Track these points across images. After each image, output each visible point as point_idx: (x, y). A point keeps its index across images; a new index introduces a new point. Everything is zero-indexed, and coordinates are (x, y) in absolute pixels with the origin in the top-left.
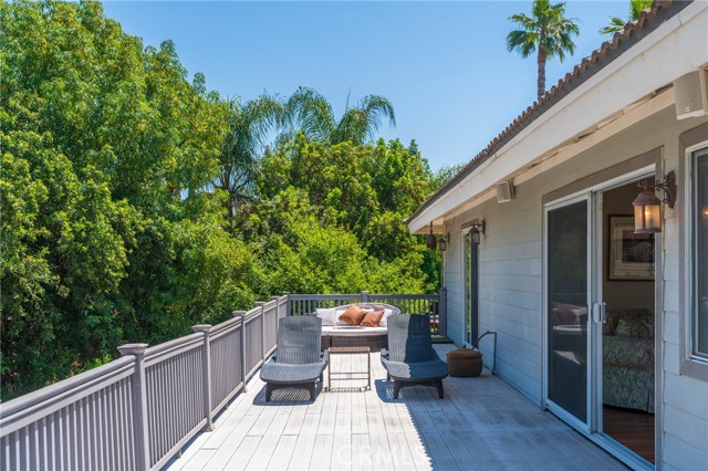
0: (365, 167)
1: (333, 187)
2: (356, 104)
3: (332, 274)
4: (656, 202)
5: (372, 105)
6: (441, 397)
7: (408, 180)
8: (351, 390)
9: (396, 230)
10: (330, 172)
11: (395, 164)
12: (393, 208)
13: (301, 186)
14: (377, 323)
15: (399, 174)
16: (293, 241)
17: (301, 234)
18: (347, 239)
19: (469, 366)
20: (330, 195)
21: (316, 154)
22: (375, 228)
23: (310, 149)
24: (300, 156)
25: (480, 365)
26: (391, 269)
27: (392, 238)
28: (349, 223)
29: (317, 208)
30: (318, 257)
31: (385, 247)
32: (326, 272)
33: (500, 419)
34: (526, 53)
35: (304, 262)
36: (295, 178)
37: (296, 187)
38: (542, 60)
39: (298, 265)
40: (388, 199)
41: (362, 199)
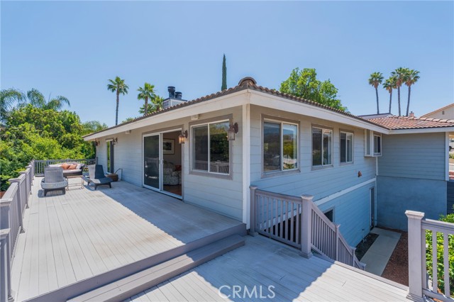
0: (59, 119)
1: (45, 125)
2: (54, 97)
3: (47, 153)
4: (183, 137)
5: (61, 99)
6: (111, 187)
7: (76, 124)
8: (76, 189)
9: (72, 139)
10: (44, 119)
11: (71, 119)
12: (70, 132)
13: (31, 122)
14: (75, 168)
15: (73, 122)
16: (29, 142)
17: (32, 140)
18: (54, 142)
19: (115, 179)
20: (45, 127)
21: (37, 112)
22: (64, 138)
23: (35, 111)
24: (30, 113)
25: (118, 178)
26: (72, 152)
27: (71, 142)
28: (54, 136)
29: (39, 131)
30: (41, 148)
31: (69, 145)
32: (44, 153)
33: (132, 191)
34: (113, 91)
35: (34, 150)
36: (27, 119)
37: (29, 123)
38: (118, 94)
39: (32, 151)
40: (68, 129)
41: (58, 129)
